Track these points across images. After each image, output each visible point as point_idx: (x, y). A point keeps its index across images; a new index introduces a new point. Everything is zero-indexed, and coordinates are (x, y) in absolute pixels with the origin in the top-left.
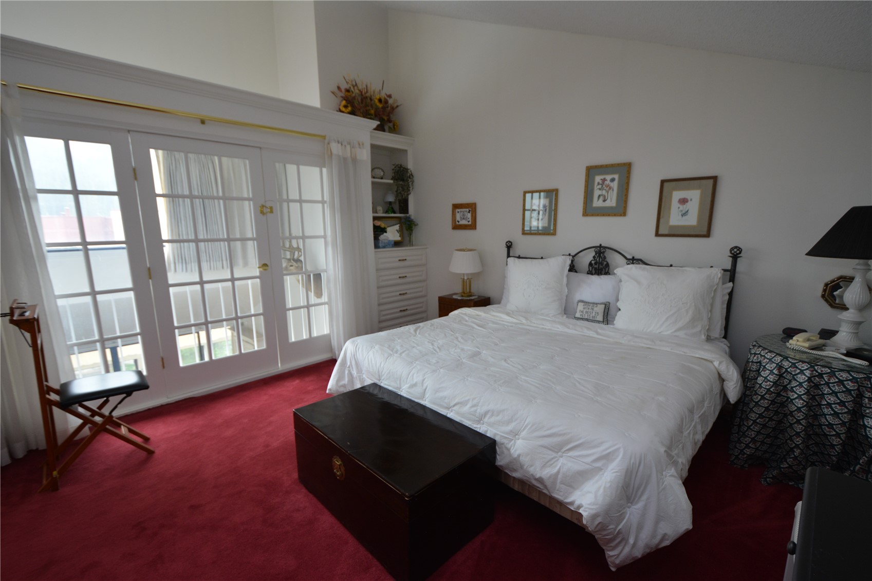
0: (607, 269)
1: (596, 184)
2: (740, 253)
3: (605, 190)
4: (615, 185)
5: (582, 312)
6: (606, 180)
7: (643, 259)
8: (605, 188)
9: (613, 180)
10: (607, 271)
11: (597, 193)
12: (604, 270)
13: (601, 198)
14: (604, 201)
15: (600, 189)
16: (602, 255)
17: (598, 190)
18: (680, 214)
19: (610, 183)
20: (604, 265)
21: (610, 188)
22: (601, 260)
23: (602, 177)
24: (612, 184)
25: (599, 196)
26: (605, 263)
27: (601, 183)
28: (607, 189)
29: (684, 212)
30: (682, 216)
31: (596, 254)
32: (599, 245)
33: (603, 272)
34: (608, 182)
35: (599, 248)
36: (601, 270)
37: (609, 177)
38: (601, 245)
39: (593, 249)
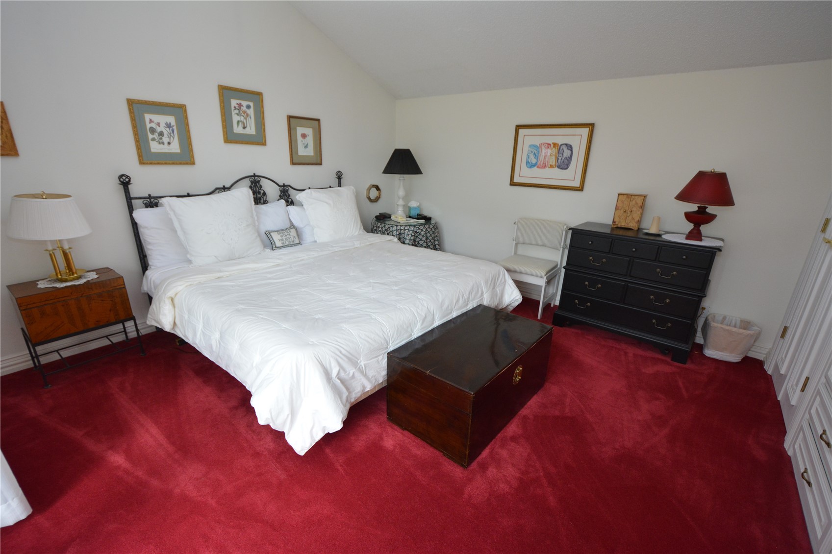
0: (265, 197)
1: (233, 108)
2: (341, 175)
3: (243, 116)
4: (251, 112)
5: (282, 240)
6: (242, 106)
7: (291, 185)
8: (243, 114)
9: (248, 107)
10: (265, 200)
11: (235, 118)
12: (262, 198)
13: (241, 124)
14: (244, 128)
15: (238, 114)
16: (257, 184)
17: (236, 115)
18: (303, 146)
19: (246, 110)
20: (261, 194)
21: (248, 115)
22: (257, 189)
23: (239, 102)
24: (248, 111)
25: (238, 122)
26: (262, 192)
27: (237, 108)
28: (245, 115)
29: (305, 145)
30: (305, 148)
31: (252, 184)
32: (253, 174)
33: (262, 201)
34: (244, 108)
35: (253, 178)
36: (260, 199)
37: (245, 103)
38: (254, 174)
39: (248, 179)
